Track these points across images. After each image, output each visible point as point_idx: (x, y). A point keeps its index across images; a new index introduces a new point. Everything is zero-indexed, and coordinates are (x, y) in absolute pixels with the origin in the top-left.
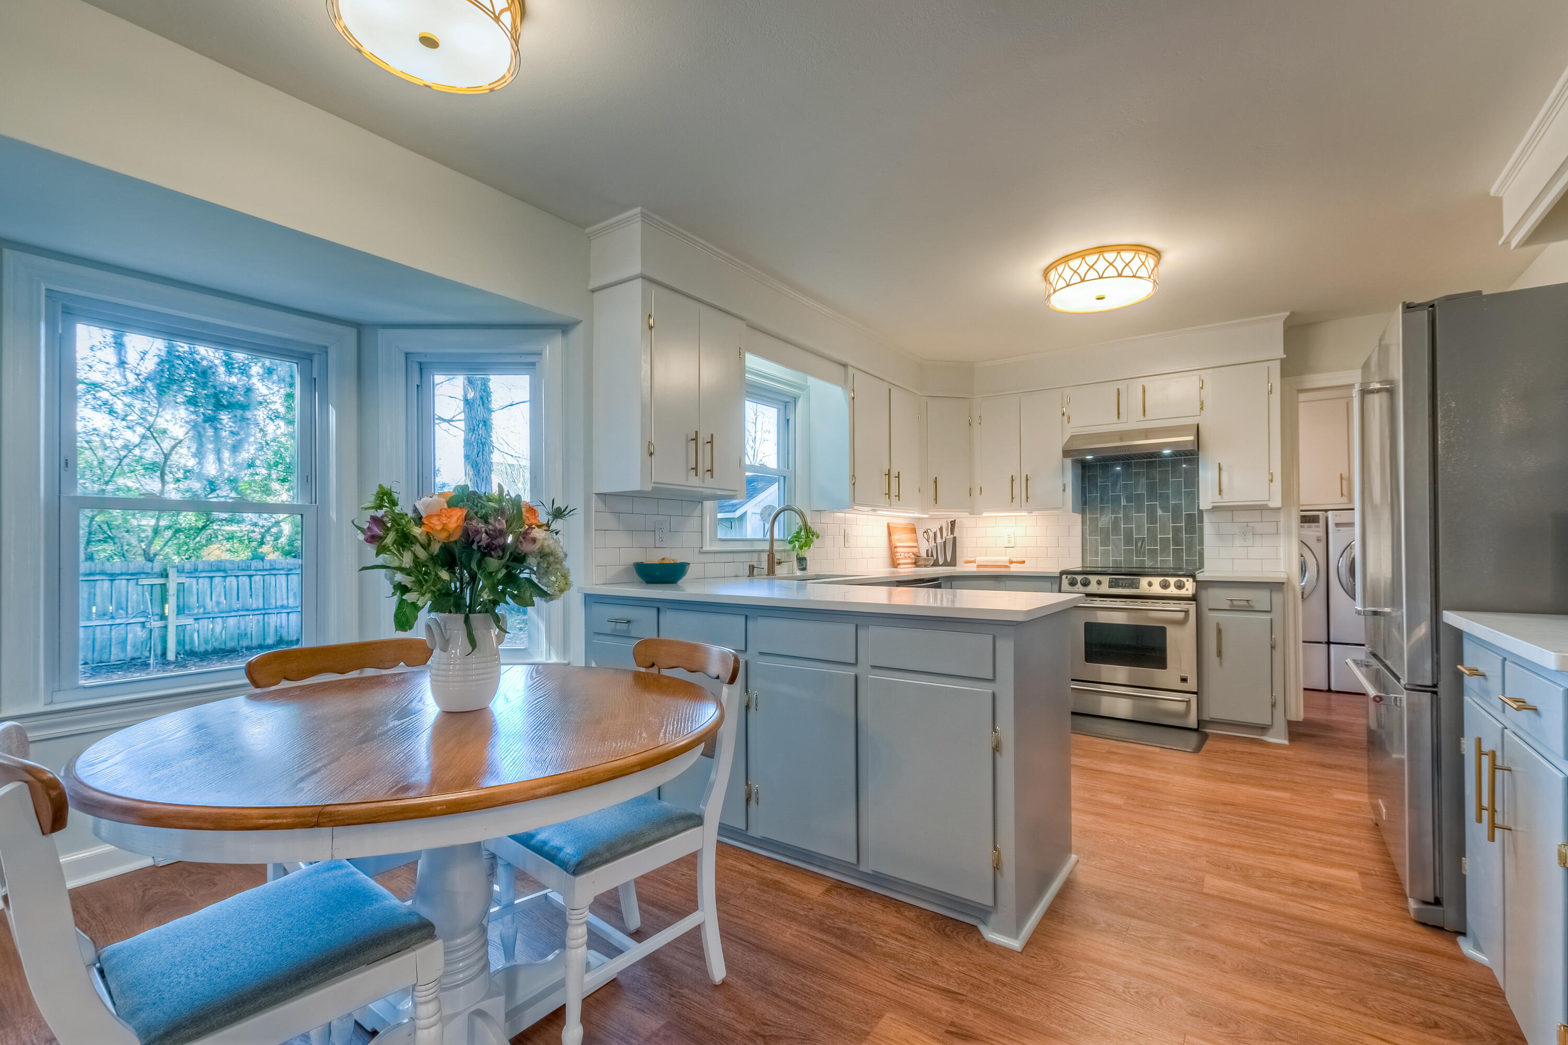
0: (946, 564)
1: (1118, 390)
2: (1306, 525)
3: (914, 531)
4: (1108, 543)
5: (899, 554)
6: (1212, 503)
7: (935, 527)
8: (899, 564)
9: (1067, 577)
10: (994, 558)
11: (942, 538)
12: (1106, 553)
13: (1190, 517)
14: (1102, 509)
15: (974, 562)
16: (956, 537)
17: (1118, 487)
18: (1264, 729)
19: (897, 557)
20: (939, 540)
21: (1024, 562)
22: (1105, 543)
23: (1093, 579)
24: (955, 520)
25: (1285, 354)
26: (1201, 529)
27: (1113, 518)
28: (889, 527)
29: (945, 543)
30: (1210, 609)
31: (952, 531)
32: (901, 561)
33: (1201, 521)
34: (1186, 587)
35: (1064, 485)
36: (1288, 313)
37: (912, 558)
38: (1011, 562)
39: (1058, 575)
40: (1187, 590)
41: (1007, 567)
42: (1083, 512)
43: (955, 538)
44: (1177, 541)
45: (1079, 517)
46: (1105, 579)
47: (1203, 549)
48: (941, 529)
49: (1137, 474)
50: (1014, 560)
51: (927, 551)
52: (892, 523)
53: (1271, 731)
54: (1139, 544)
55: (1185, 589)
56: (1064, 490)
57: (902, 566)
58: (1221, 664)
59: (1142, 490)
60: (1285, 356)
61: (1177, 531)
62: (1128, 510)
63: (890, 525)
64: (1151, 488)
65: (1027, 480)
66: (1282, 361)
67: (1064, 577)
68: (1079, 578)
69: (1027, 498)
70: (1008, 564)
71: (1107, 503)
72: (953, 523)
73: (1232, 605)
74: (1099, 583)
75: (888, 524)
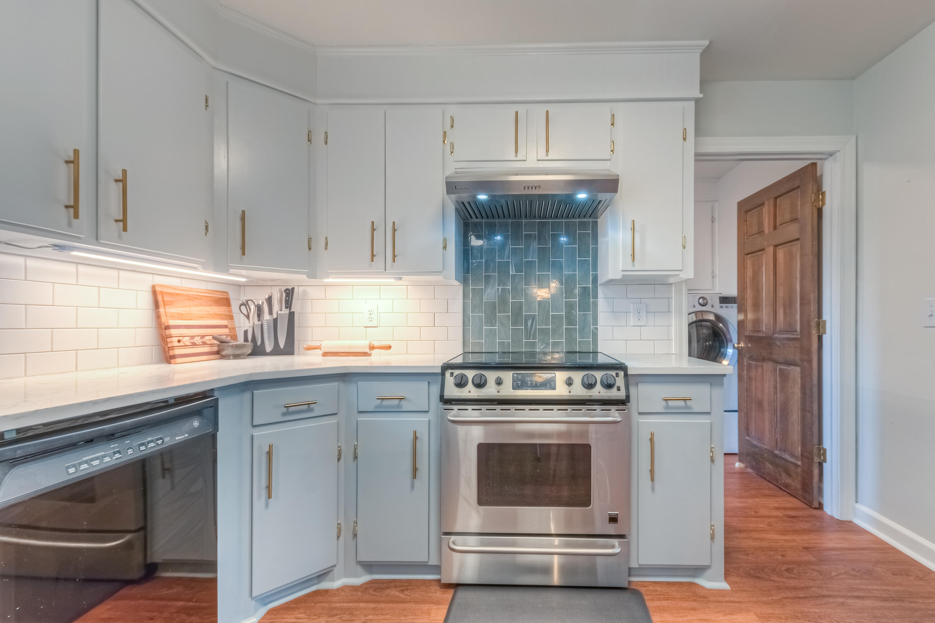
0: (276, 351)
1: (517, 113)
2: (724, 305)
3: (225, 302)
4: (494, 322)
5: (174, 339)
6: (623, 271)
7: (260, 298)
8: (173, 357)
9: (452, 374)
10: (348, 343)
11: (271, 313)
12: (491, 333)
13: (585, 291)
14: (488, 278)
15: (318, 348)
16: (293, 313)
17: (507, 252)
18: (699, 570)
19: (170, 345)
20: (266, 316)
21: (390, 347)
22: (491, 320)
23: (491, 376)
24: (293, 289)
25: (701, 92)
26: (596, 304)
27: (500, 290)
28: (154, 293)
29: (275, 321)
30: (640, 414)
31: (289, 304)
32: (177, 352)
33: (596, 296)
34: (617, 384)
35: (445, 240)
36: (706, 43)
37: (212, 345)
38: (372, 348)
39: (439, 371)
40: (619, 389)
41: (365, 354)
42: (465, 281)
43: (291, 315)
44: (570, 321)
45: (458, 287)
46: (508, 376)
47: (597, 329)
48: (269, 300)
49: (528, 237)
50: (376, 344)
51: (246, 332)
52: (161, 286)
53: (708, 573)
54: (529, 323)
55: (615, 389)
56: (445, 247)
57: (178, 360)
58: (653, 489)
59: (533, 257)
60: (701, 96)
61: (570, 307)
62: (517, 280)
63: (158, 289)
64: (543, 252)
65: (394, 230)
66: (697, 101)
67: (448, 374)
68: (470, 374)
69: (394, 256)
70: (367, 350)
71: (494, 271)
72: (289, 293)
73: (667, 407)
74: (499, 382)
75: (153, 287)
